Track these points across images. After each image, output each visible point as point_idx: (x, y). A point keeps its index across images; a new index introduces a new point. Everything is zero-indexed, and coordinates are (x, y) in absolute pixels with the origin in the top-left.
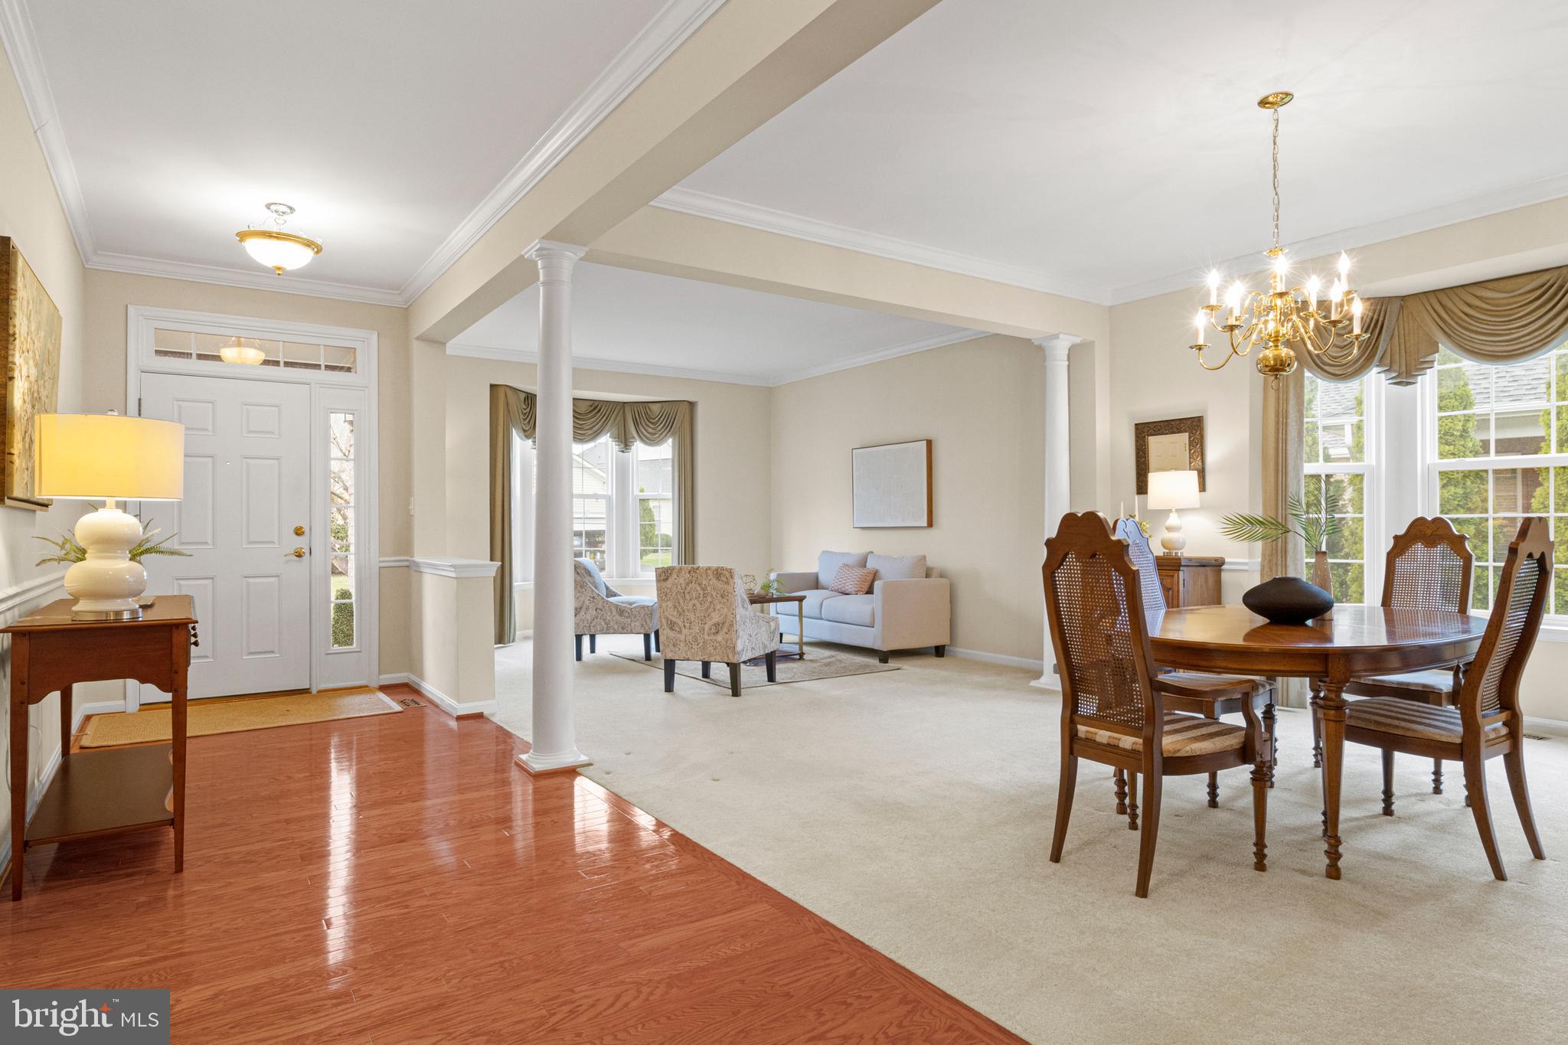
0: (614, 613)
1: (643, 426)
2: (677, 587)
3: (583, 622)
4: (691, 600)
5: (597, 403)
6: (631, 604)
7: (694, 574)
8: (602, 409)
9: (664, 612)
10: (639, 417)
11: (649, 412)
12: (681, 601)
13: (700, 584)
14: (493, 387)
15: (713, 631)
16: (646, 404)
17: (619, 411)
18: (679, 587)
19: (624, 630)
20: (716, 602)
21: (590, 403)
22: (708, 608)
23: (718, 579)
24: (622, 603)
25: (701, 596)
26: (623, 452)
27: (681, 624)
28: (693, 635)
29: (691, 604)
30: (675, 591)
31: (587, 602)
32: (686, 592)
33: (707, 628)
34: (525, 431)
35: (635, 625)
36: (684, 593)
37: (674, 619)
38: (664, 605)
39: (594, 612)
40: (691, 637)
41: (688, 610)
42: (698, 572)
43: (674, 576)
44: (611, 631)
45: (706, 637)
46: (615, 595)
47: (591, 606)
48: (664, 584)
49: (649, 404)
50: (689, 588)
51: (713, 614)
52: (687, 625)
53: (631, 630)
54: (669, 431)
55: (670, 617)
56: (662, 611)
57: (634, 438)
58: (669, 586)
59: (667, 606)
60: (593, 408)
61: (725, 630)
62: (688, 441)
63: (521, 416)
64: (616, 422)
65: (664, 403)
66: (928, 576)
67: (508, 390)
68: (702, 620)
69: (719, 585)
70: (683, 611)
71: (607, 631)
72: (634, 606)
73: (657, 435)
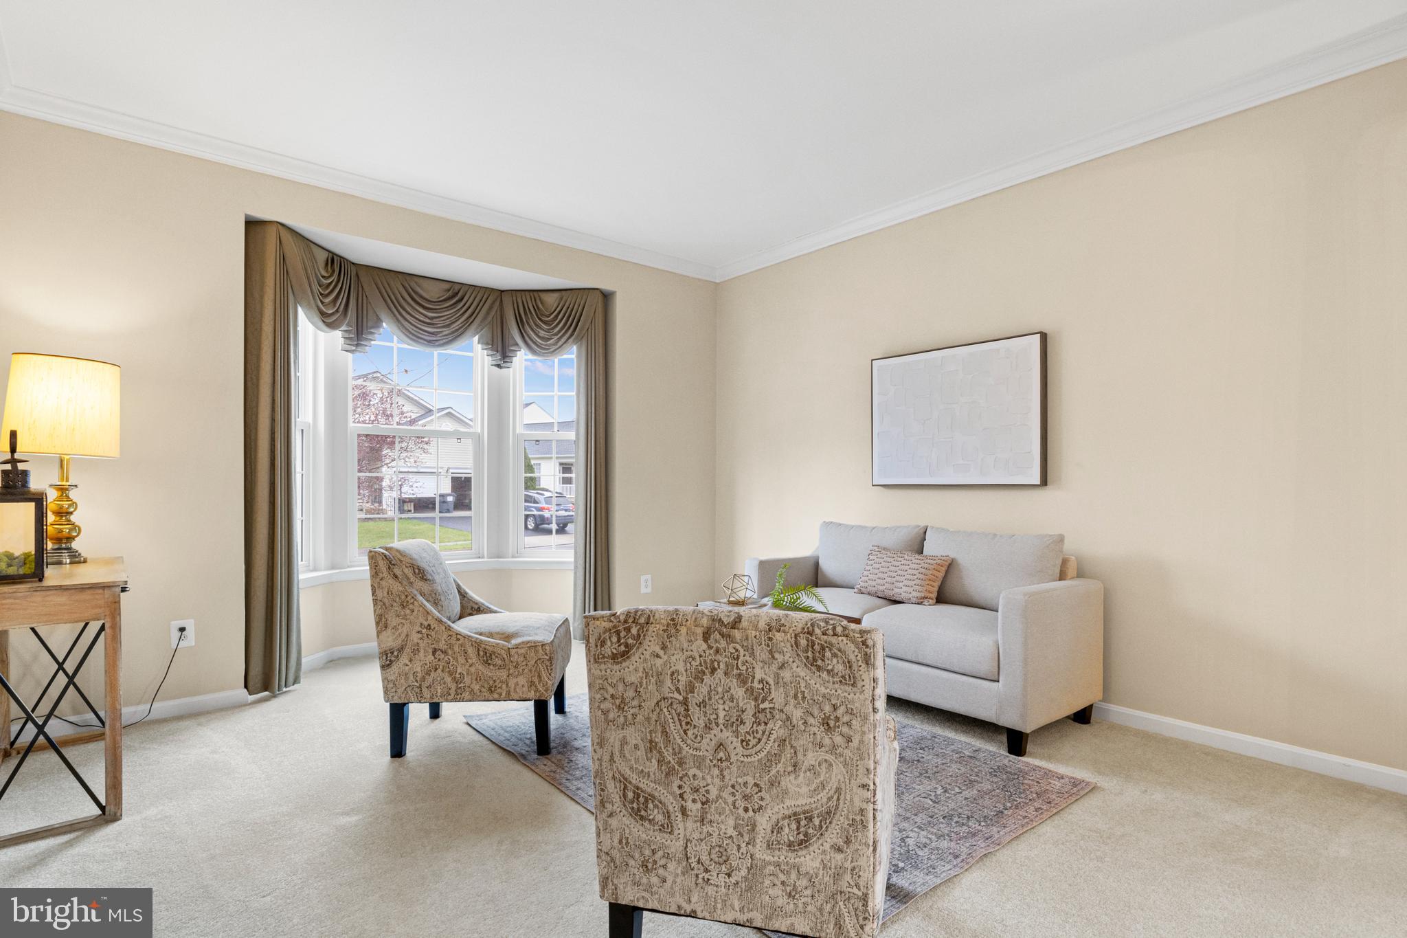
0: (473, 658)
1: (530, 327)
2: (659, 683)
3: (407, 679)
4: (708, 728)
5: (457, 288)
6: (508, 637)
7: (723, 644)
8: (465, 300)
9: (612, 760)
10: (526, 314)
11: (540, 306)
12: (674, 730)
13: (743, 680)
14: (253, 226)
15: (788, 834)
16: (535, 293)
17: (494, 302)
18: (668, 682)
19: (492, 692)
20: (803, 741)
21: (447, 286)
22: (773, 759)
23: (813, 664)
24: (491, 635)
25: (748, 717)
26: (499, 366)
27: (672, 804)
28: (715, 840)
29: (707, 745)
30: (651, 694)
31: (415, 637)
32: (693, 700)
33: (764, 823)
34: (322, 314)
35: (517, 684)
36: (685, 703)
37: (647, 786)
38: (614, 737)
39: (431, 657)
40: (704, 847)
41: (699, 762)
42: (737, 634)
43: (651, 645)
44: (466, 695)
45: (760, 852)
46: (478, 609)
47: (422, 645)
48: (615, 672)
49: (540, 293)
50: (702, 690)
51: (788, 782)
52: (694, 808)
53: (509, 693)
54: (572, 335)
55: (634, 778)
56: (606, 757)
57: (517, 344)
58: (633, 679)
59: (624, 742)
60: (450, 293)
61: (833, 836)
62: (601, 350)
63: (316, 288)
64: (490, 318)
65: (564, 293)
66: (1062, 576)
67: (283, 232)
68: (746, 797)
69: (817, 684)
70: (681, 763)
71: (458, 696)
72: (514, 642)
73: (551, 342)
